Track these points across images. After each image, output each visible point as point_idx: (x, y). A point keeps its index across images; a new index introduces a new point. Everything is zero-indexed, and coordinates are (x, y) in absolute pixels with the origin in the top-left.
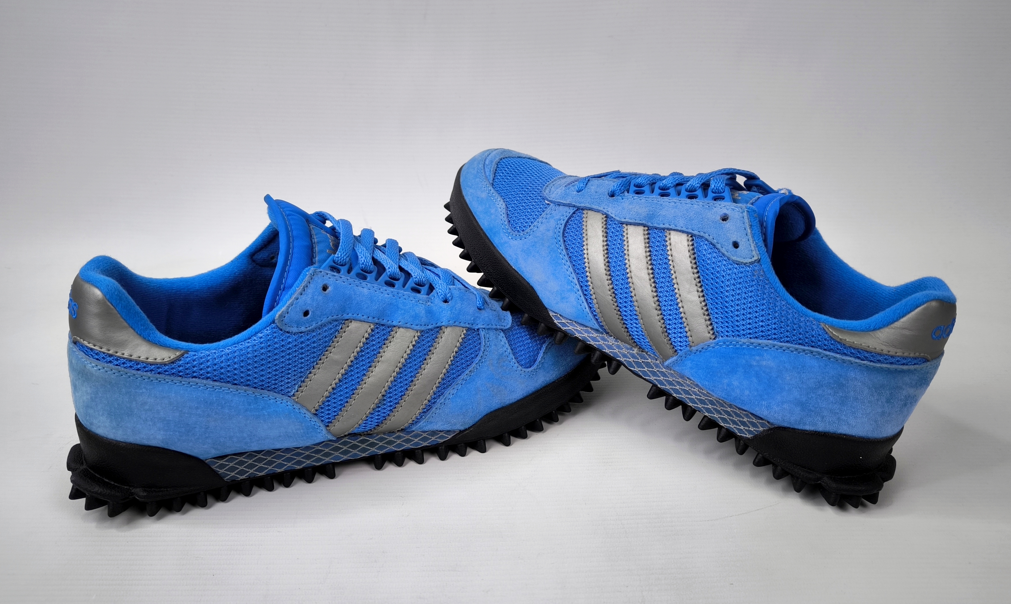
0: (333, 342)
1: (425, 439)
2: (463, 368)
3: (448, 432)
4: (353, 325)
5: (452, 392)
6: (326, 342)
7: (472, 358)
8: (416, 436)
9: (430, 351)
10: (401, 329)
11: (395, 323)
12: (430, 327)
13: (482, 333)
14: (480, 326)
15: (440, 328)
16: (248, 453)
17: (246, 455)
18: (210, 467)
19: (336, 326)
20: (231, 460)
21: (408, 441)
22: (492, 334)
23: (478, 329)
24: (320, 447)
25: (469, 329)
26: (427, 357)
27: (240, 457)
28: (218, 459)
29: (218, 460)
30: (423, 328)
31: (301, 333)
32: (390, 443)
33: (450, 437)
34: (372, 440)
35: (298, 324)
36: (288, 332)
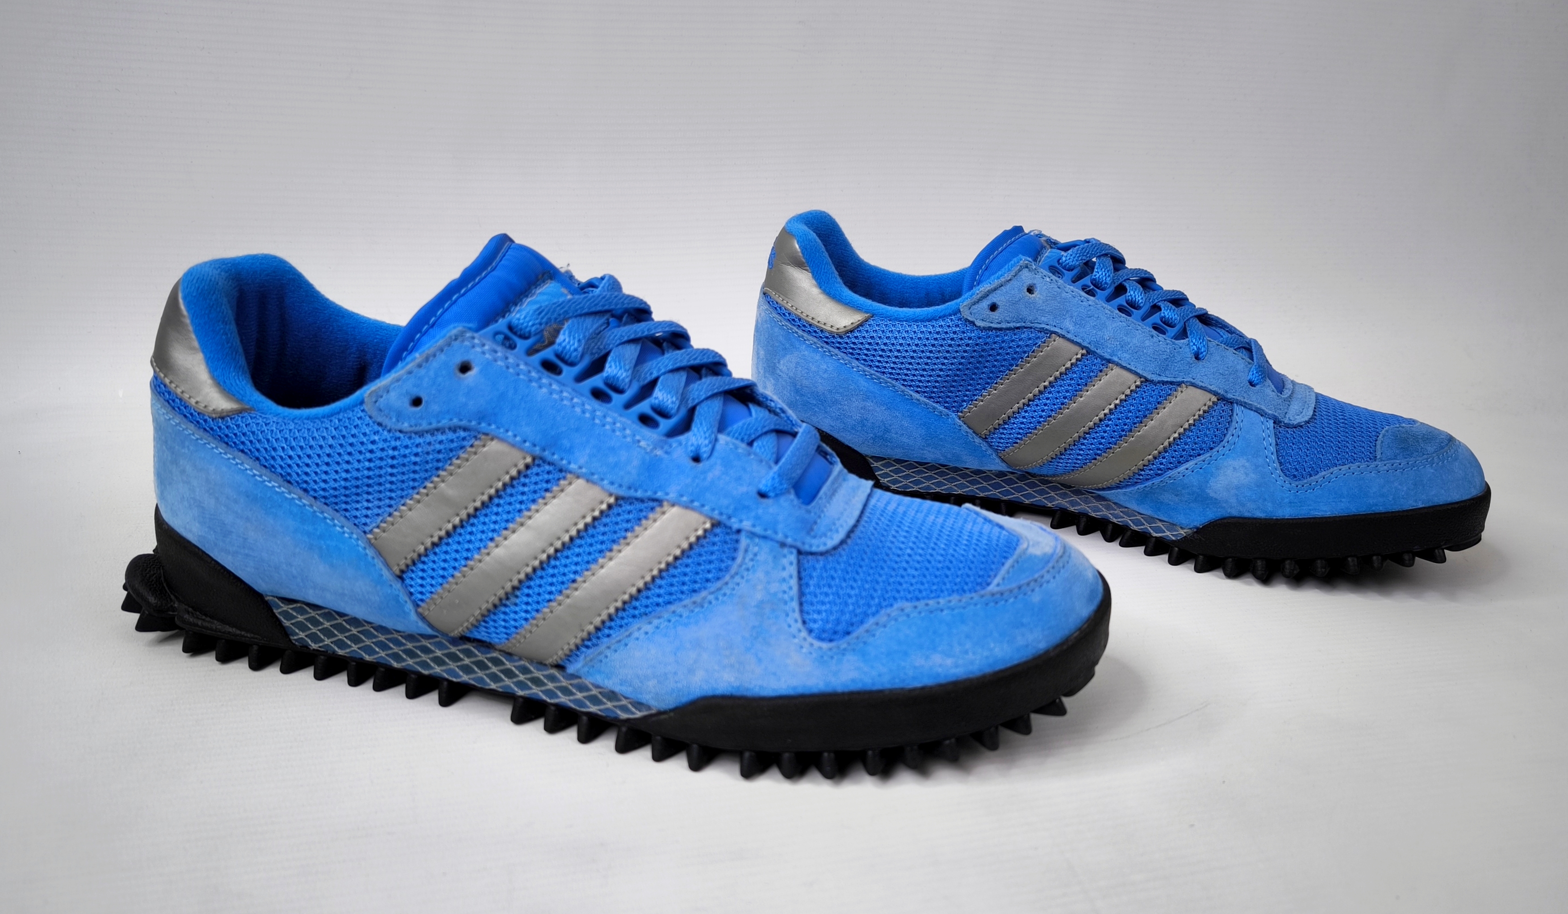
0: (450, 465)
1: (594, 700)
2: (682, 592)
3: (638, 705)
4: (494, 446)
5: (648, 628)
6: (438, 461)
7: (708, 580)
8: (582, 688)
9: (625, 538)
10: (581, 482)
11: (573, 466)
12: (639, 494)
13: (744, 541)
14: (746, 525)
15: (659, 502)
16: (327, 611)
17: (323, 611)
18: (272, 611)
19: (464, 439)
20: (302, 611)
21: (566, 691)
22: (764, 551)
23: (739, 531)
24: (430, 643)
25: (716, 524)
26: (615, 547)
27: (314, 610)
28: (284, 601)
29: (282, 603)
30: (622, 492)
31: (401, 431)
32: (537, 682)
33: (639, 714)
34: (508, 665)
35: (399, 416)
36: (380, 424)
